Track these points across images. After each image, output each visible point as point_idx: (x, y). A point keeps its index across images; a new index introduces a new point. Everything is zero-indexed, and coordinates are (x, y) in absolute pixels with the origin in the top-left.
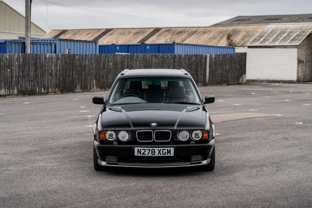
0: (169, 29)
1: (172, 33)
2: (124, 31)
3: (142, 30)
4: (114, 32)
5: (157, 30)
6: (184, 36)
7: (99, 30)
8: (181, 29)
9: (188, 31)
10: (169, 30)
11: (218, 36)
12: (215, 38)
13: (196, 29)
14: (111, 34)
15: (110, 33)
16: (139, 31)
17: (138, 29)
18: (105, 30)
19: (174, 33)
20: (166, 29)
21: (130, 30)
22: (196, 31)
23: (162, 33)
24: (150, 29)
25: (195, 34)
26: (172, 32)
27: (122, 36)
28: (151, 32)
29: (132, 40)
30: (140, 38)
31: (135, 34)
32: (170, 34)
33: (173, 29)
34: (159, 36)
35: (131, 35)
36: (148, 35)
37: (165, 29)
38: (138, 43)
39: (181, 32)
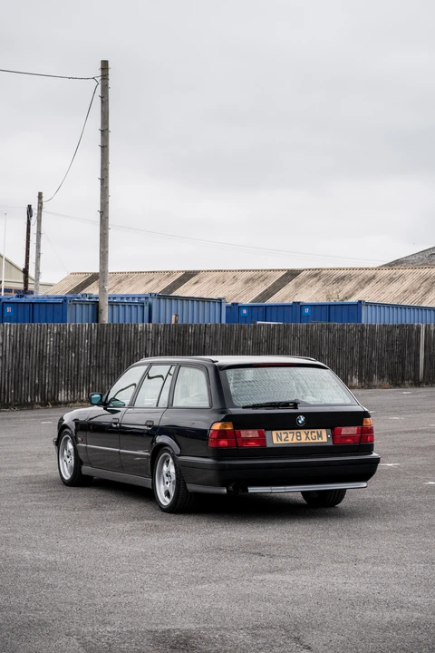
0: (317, 271)
1: (324, 281)
2: (223, 275)
3: (260, 273)
4: (203, 278)
5: (292, 274)
6: (348, 287)
7: (170, 273)
8: (342, 273)
9: (356, 277)
10: (316, 274)
11: (420, 287)
12: (414, 291)
13: (374, 272)
14: (197, 282)
15: (193, 280)
16: (255, 277)
17: (252, 273)
18: (182, 273)
19: (327, 280)
20: (311, 272)
21: (235, 274)
22: (374, 277)
23: (304, 281)
24: (278, 273)
25: (373, 283)
26: (323, 279)
27: (220, 286)
28: (281, 278)
29: (242, 294)
30: (260, 289)
31: (247, 282)
32: (320, 283)
33: (324, 272)
34: (298, 285)
35: (239, 284)
36: (274, 283)
37: (309, 272)
38: (252, 302)
39: (343, 278)
